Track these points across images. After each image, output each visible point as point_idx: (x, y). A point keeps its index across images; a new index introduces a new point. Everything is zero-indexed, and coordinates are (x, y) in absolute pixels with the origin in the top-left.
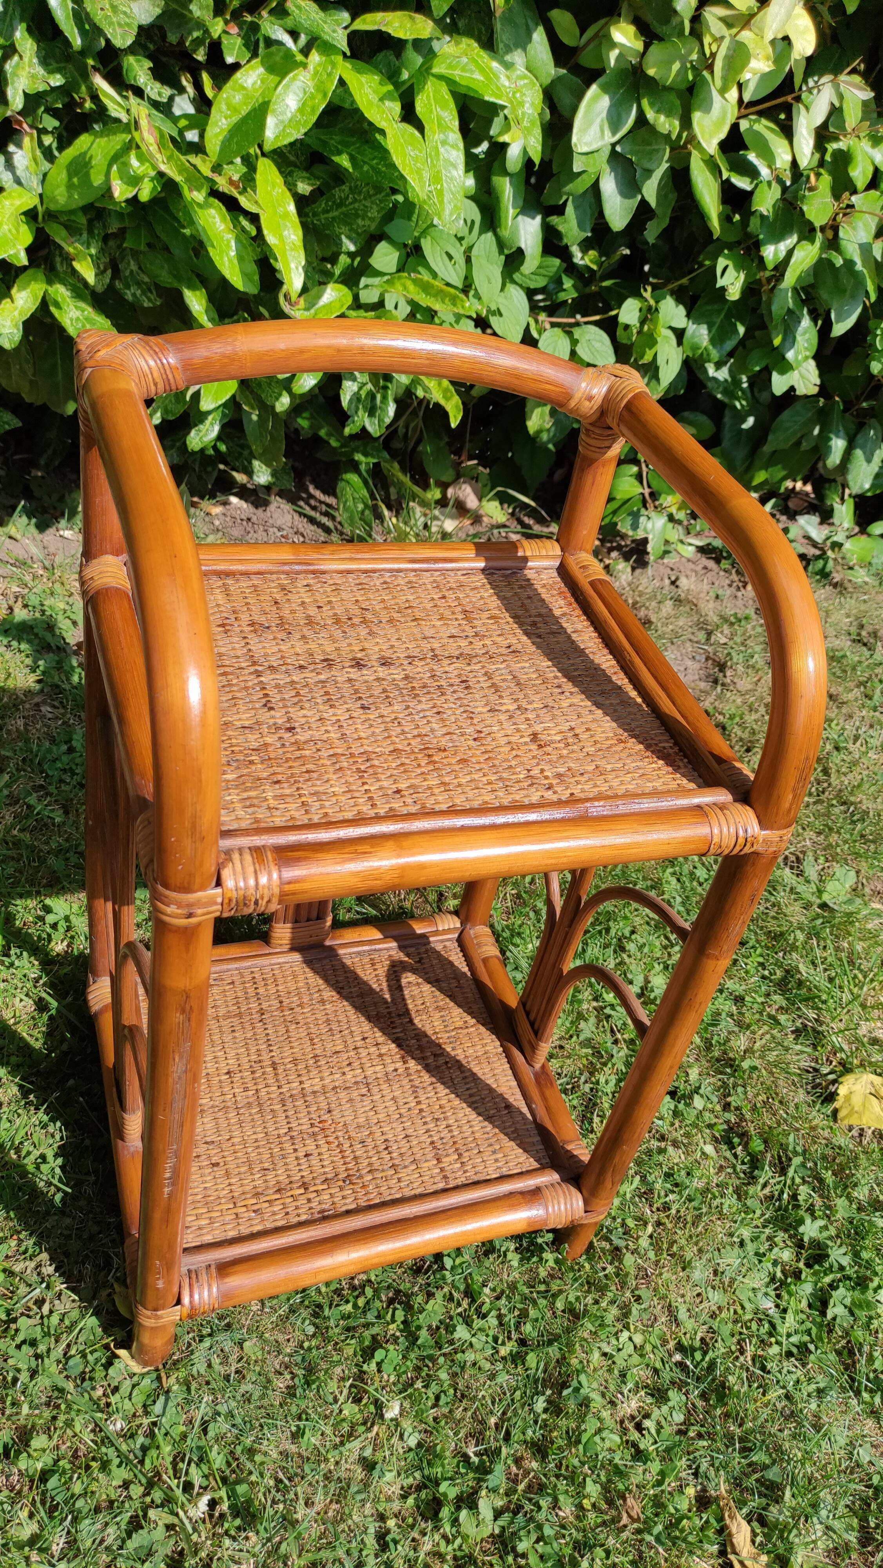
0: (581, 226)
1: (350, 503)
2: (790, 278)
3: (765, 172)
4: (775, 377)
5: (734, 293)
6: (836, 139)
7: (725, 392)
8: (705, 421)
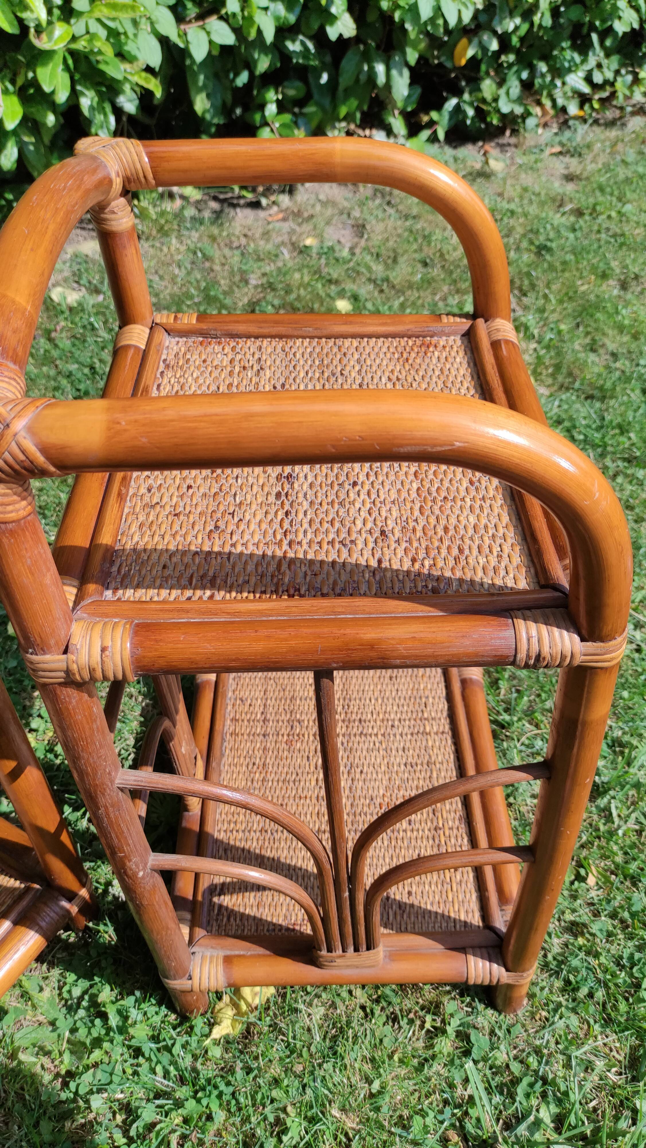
4: (329, 30)
7: (304, 58)
8: (299, 84)
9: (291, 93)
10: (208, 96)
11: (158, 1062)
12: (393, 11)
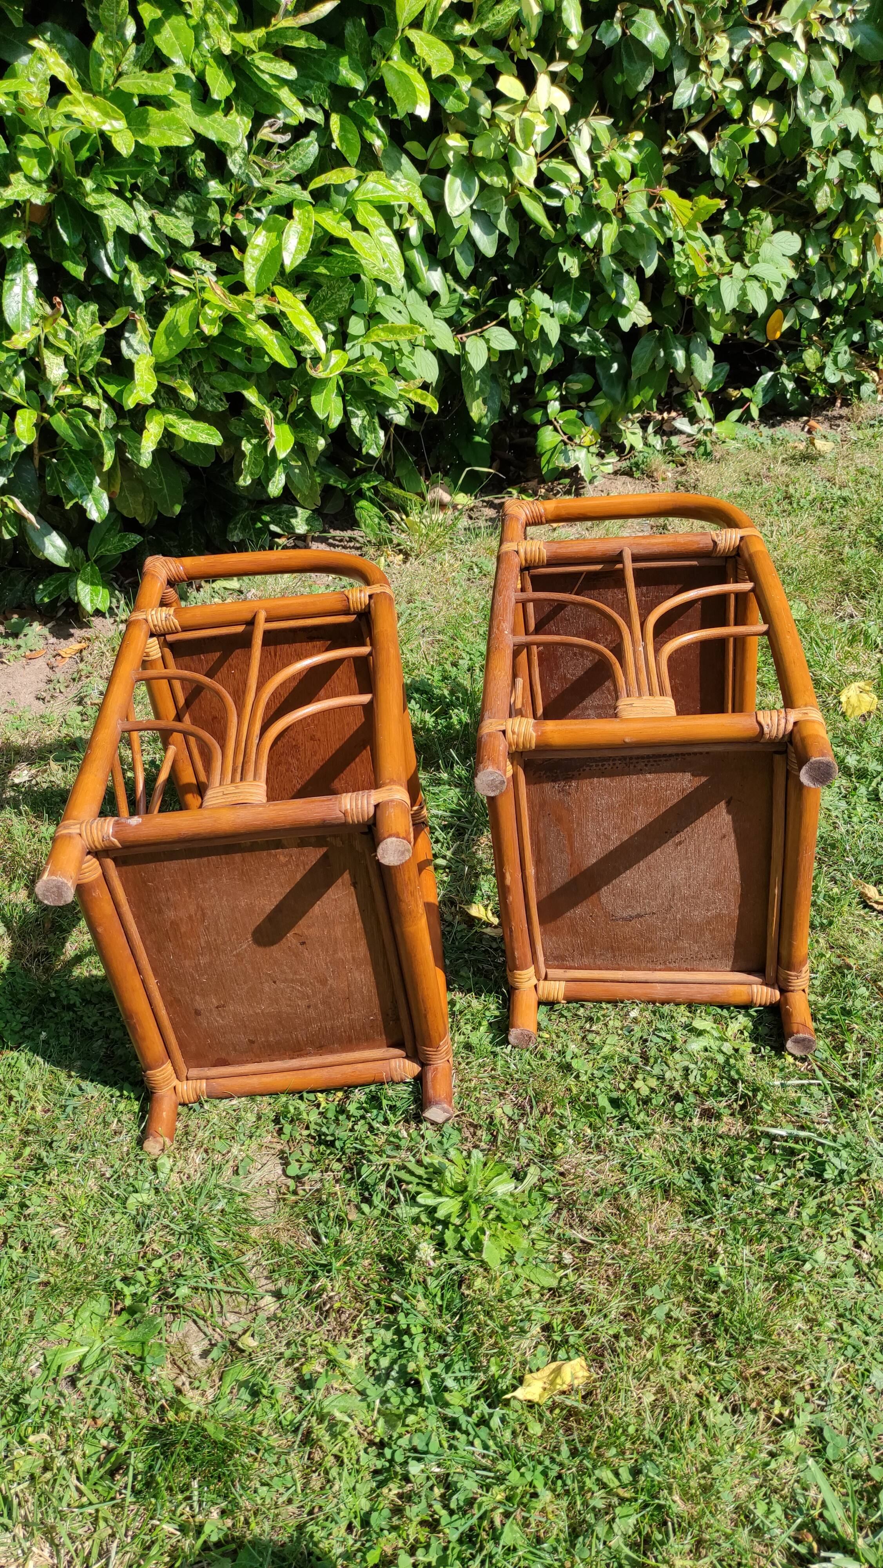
0: (468, 264)
1: (369, 521)
2: (607, 249)
3: (565, 192)
4: (621, 321)
5: (575, 273)
6: (600, 157)
7: (591, 349)
8: (585, 376)
9: (577, 387)
10: (485, 402)
11: (477, 1436)
12: (693, 295)
